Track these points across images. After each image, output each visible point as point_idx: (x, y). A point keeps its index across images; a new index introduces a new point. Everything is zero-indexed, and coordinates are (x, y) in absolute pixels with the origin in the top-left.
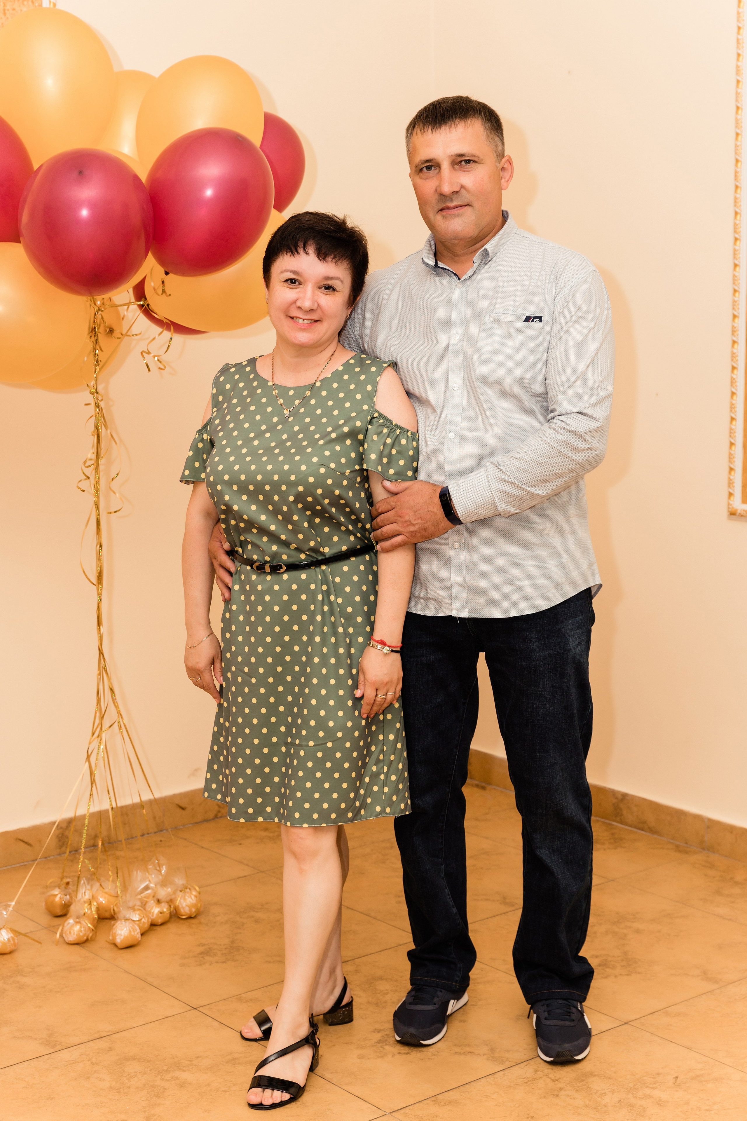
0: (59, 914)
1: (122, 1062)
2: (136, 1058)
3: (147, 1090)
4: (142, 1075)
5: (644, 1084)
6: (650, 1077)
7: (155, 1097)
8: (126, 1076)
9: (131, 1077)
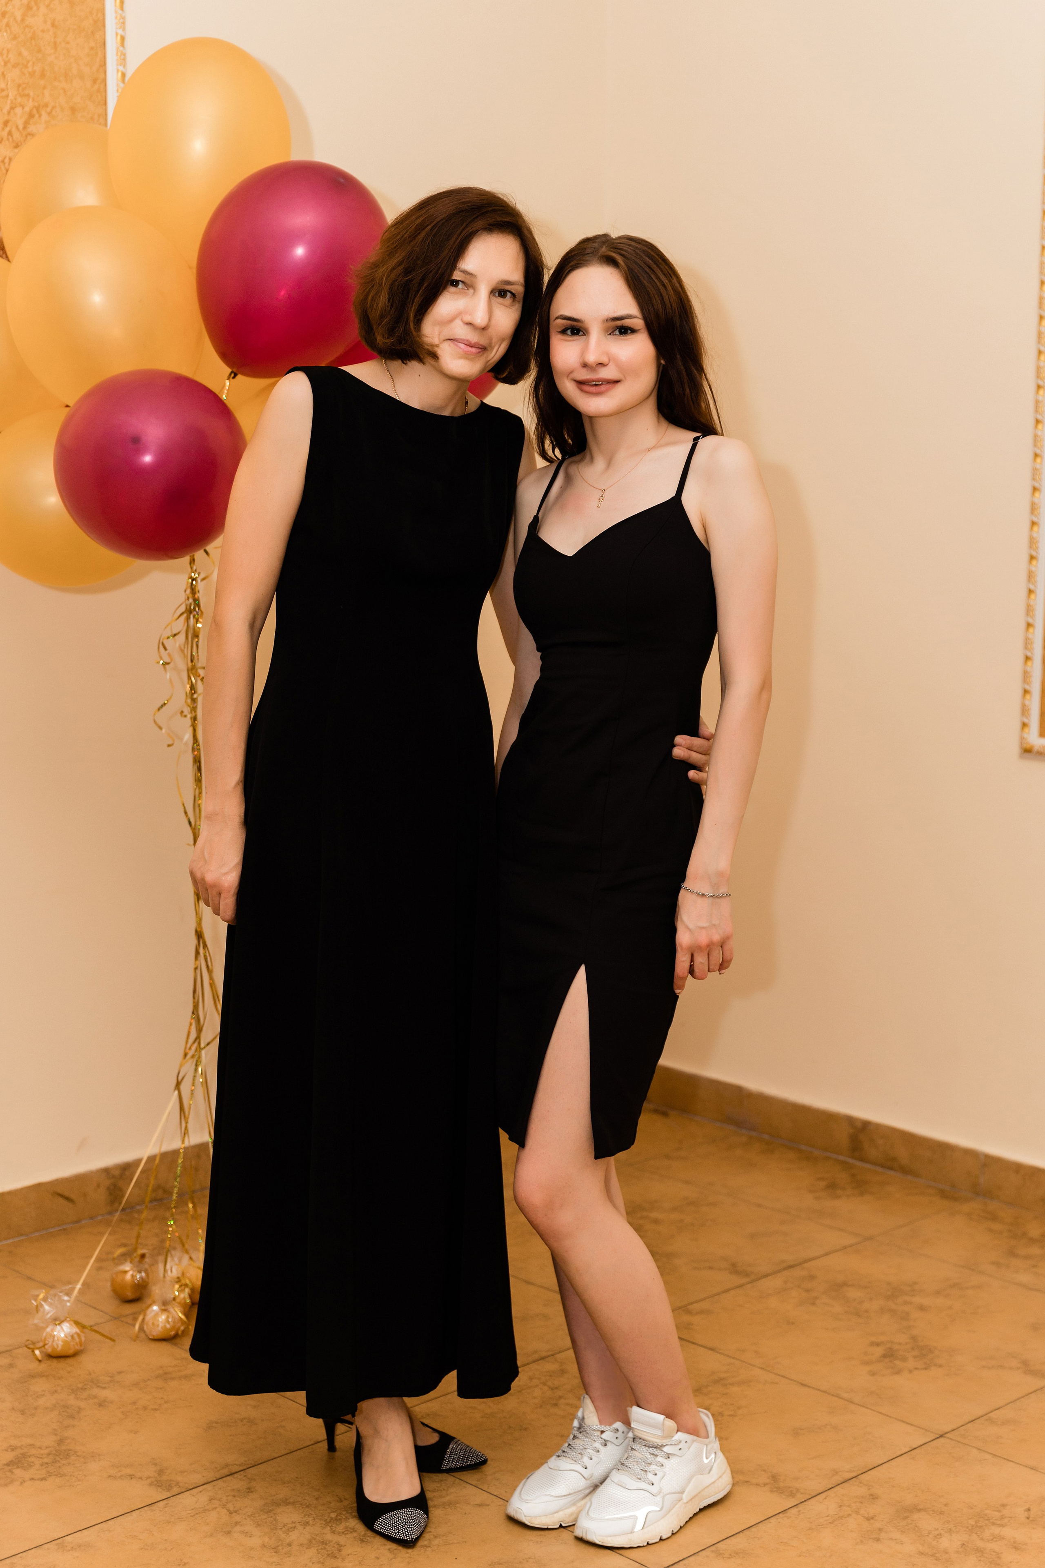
0: (130, 1298)
1: (270, 1509)
2: (288, 1501)
3: (316, 1548)
4: (303, 1526)
5: (988, 1520)
6: (994, 1510)
7: (329, 1558)
8: (282, 1529)
9: (288, 1529)
